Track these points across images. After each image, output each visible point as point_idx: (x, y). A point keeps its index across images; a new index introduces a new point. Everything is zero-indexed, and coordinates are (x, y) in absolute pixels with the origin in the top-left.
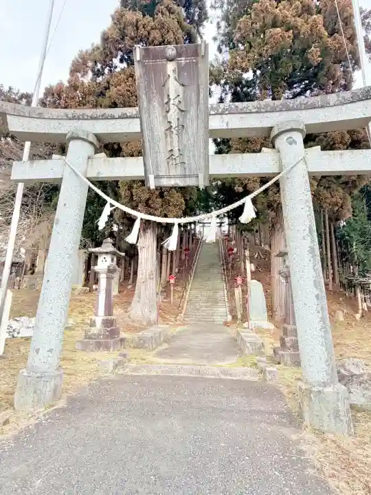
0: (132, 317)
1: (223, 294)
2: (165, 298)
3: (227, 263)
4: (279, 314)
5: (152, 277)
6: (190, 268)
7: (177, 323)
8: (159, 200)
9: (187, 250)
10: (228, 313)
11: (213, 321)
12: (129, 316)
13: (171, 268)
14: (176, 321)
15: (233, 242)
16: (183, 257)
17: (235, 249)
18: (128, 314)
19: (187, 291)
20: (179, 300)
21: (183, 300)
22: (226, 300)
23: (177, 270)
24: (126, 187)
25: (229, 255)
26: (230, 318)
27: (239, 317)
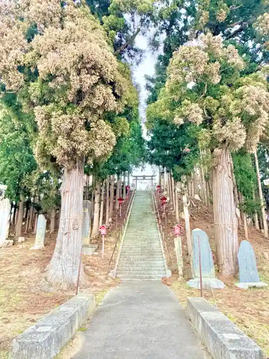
0: (49, 279)
1: (158, 244)
2: (96, 251)
3: (161, 212)
4: (227, 269)
5: (76, 227)
6: (124, 217)
7: (108, 282)
8: (84, 132)
9: (120, 199)
10: (166, 266)
11: (150, 278)
12: (46, 278)
13: (104, 218)
14: (107, 279)
15: (165, 193)
16: (117, 207)
17: (168, 199)
18: (44, 275)
19: (120, 242)
20: (112, 252)
21: (116, 252)
22: (163, 251)
23: (110, 220)
24: (44, 116)
25: (163, 205)
26: (169, 273)
27: (181, 272)
